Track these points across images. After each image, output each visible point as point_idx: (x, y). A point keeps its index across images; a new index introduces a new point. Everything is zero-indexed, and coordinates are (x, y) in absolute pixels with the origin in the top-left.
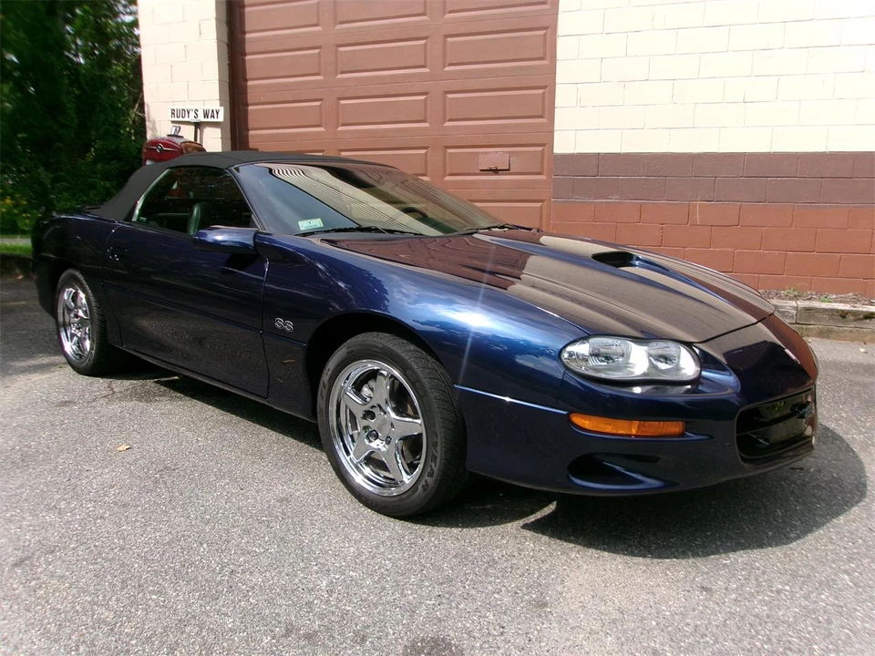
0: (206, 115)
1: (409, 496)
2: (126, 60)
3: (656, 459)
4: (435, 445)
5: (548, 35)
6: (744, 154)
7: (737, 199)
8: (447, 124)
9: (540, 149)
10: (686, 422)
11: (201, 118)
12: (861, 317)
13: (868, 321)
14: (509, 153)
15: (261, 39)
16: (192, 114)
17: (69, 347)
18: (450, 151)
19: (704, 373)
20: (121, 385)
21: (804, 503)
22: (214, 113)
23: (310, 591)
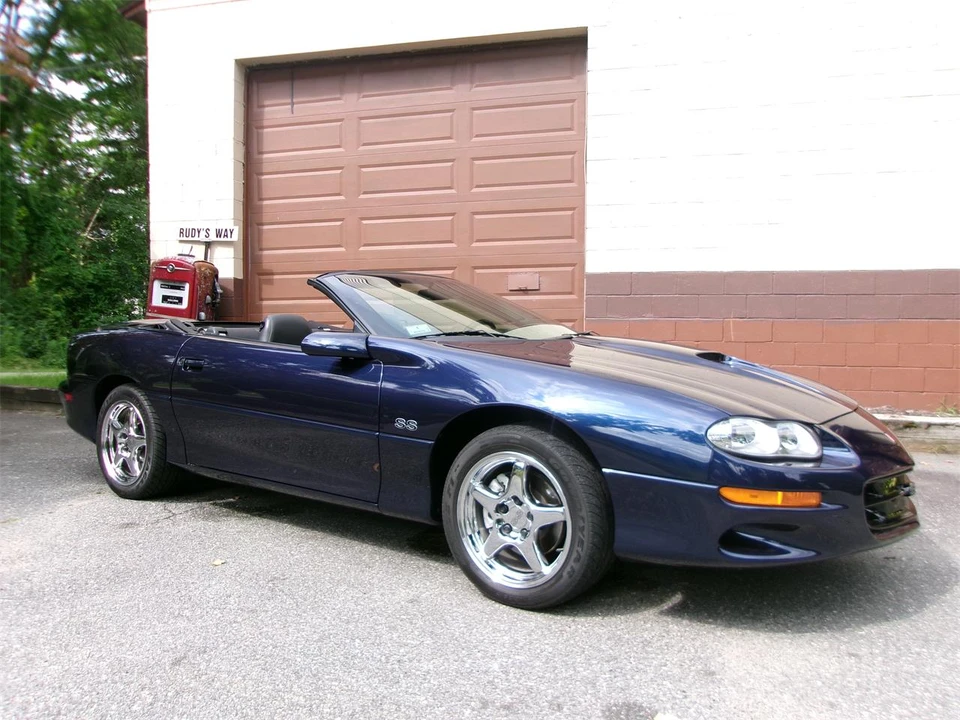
0: (218, 234)
1: (552, 585)
2: (80, 181)
3: (796, 528)
4: (582, 529)
5: (576, 160)
6: (772, 273)
7: (769, 315)
8: (475, 245)
9: (570, 269)
10: (823, 493)
11: (213, 237)
12: (901, 426)
13: (908, 430)
14: (539, 272)
15: (278, 160)
16: (203, 233)
17: (113, 470)
18: (478, 271)
19: (826, 452)
20: (179, 508)
21: (909, 585)
22: (228, 233)
23: (486, 672)
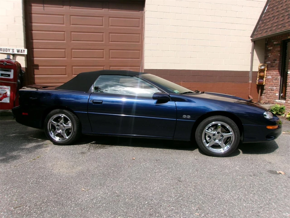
0: (18, 51)
5: (140, 36)
8: (111, 59)
9: (139, 67)
15: (39, 26)
16: (11, 51)
18: (112, 67)
22: (22, 51)
